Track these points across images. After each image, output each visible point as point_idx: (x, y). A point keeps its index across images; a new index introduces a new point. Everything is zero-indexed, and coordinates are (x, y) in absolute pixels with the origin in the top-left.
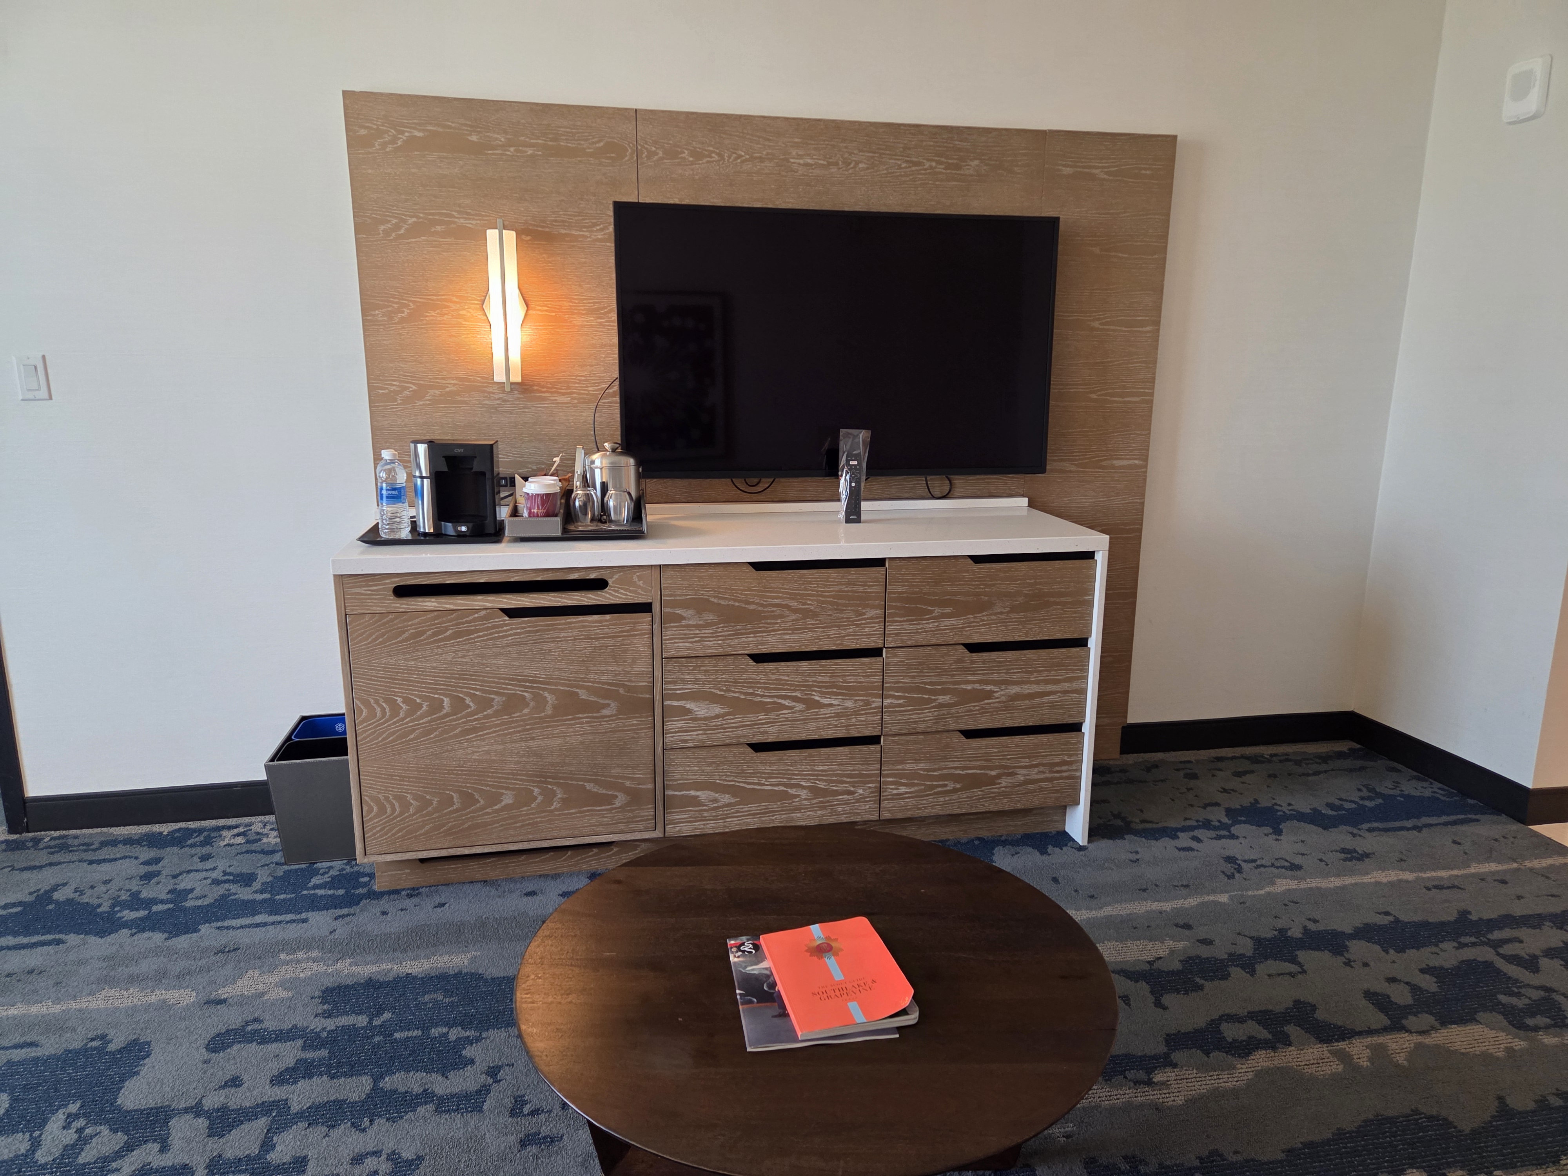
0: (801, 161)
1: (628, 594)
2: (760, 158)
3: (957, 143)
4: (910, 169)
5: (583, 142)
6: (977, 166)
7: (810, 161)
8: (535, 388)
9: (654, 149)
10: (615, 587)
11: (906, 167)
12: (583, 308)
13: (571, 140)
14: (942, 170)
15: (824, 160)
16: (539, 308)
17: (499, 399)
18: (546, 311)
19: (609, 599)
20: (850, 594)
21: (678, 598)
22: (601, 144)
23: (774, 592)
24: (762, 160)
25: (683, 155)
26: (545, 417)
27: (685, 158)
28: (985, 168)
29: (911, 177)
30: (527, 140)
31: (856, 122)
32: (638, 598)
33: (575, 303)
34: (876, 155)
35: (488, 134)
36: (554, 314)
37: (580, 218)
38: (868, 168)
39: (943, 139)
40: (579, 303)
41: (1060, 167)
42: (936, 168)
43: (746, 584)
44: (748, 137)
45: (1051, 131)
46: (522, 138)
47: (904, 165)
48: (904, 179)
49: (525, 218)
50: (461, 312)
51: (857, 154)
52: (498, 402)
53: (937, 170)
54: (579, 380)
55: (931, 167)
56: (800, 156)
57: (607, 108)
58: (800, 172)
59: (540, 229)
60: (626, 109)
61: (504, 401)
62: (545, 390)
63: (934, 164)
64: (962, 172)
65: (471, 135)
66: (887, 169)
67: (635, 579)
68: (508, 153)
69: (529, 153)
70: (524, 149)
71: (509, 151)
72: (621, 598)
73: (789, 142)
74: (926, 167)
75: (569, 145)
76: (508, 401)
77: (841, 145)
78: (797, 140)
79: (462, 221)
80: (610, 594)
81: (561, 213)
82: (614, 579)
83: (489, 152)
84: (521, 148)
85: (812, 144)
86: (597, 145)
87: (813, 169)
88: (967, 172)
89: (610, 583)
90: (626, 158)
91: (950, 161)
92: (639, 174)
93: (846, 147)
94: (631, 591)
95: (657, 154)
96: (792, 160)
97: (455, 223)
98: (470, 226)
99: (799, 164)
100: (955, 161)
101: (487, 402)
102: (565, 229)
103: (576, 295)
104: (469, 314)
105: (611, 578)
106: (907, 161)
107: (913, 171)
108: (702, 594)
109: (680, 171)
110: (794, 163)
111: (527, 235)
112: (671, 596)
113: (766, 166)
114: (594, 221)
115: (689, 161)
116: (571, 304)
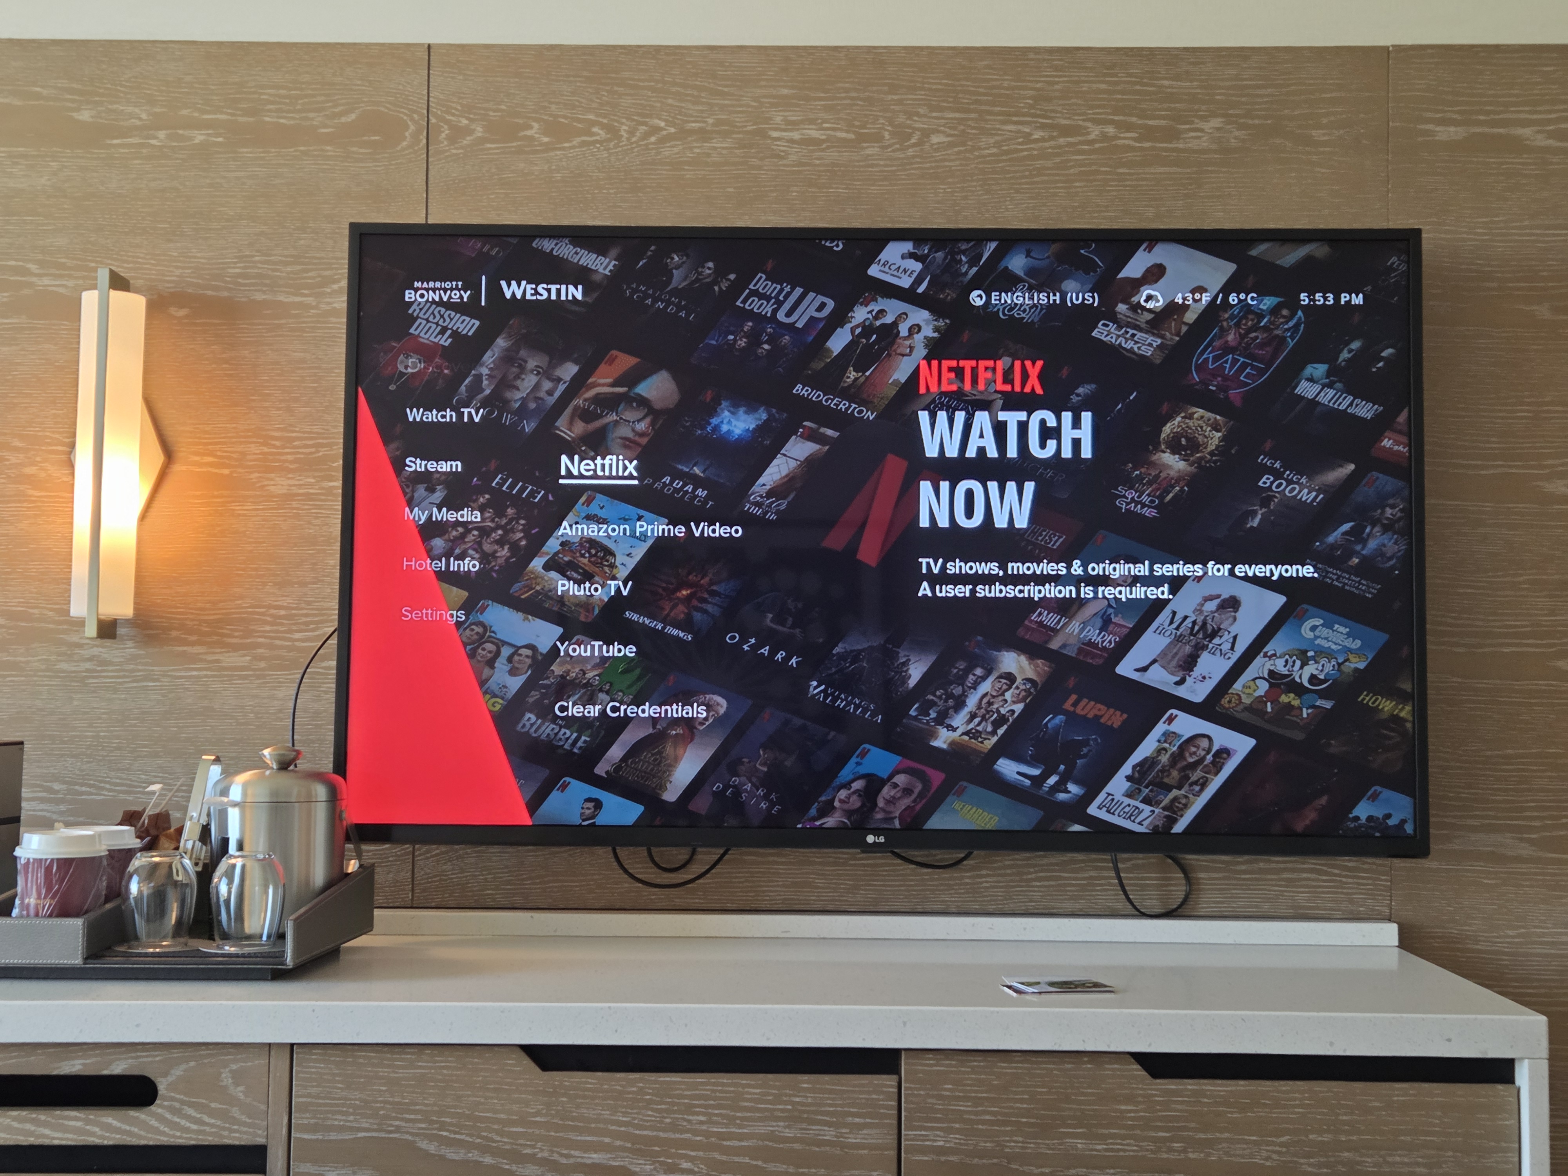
0: (796, 135)
1: (206, 1119)
2: (701, 131)
3: (1166, 83)
4: (1052, 143)
5: (311, 115)
6: (1218, 129)
7: (815, 134)
8: (174, 633)
9: (465, 122)
10: (173, 1099)
11: (1043, 140)
12: (290, 457)
13: (289, 112)
14: (1132, 143)
15: (847, 132)
16: (197, 458)
17: (90, 659)
18: (211, 464)
19: (158, 1131)
20: (797, 1146)
21: (333, 1136)
22: (353, 116)
23: (590, 1132)
24: (704, 135)
25: (529, 133)
26: (189, 701)
27: (531, 138)
28: (1237, 133)
29: (1058, 160)
30: (196, 114)
31: (921, 48)
32: (232, 1131)
33: (275, 447)
34: (973, 116)
35: (115, 106)
36: (226, 472)
37: (299, 267)
38: (951, 145)
39: (1130, 75)
40: (283, 447)
41: (1430, 127)
42: (1116, 138)
43: (515, 1107)
44: (674, 89)
45: (1399, 49)
46: (185, 112)
47: (1037, 135)
48: (1039, 163)
49: (178, 272)
50: (28, 470)
51: (925, 116)
52: (88, 665)
53: (1120, 142)
54: (271, 616)
55: (1104, 137)
56: (792, 125)
57: (368, 45)
58: (793, 157)
59: (210, 293)
60: (408, 45)
61: (104, 663)
62: (193, 638)
63: (1111, 130)
64: (1181, 146)
65: (78, 110)
66: (997, 145)
67: (226, 1079)
68: (153, 142)
69: (197, 141)
70: (187, 133)
71: (156, 138)
72: (187, 1130)
73: (765, 97)
74: (1092, 137)
75: (282, 121)
76: (111, 663)
77: (890, 97)
78: (785, 91)
79: (46, 281)
80: (161, 1119)
81: (257, 258)
82: (170, 1079)
83: (115, 142)
84: (181, 132)
85: (820, 99)
86: (343, 120)
87: (823, 150)
88: (1193, 145)
89: (162, 1088)
90: (405, 143)
91: (1151, 122)
92: (431, 173)
93: (900, 102)
94: (212, 1113)
95: (470, 132)
96: (775, 134)
97: (31, 285)
98: (61, 290)
99: (792, 141)
100: (1163, 123)
101: (64, 666)
102: (264, 292)
103: (279, 429)
104: (43, 474)
105: (166, 1074)
106: (1043, 127)
107: (1060, 147)
108: (398, 1129)
109: (522, 165)
110: (778, 139)
111: (182, 307)
112: (314, 1129)
113: (715, 148)
114: (327, 273)
115: (541, 145)
116: (266, 450)
